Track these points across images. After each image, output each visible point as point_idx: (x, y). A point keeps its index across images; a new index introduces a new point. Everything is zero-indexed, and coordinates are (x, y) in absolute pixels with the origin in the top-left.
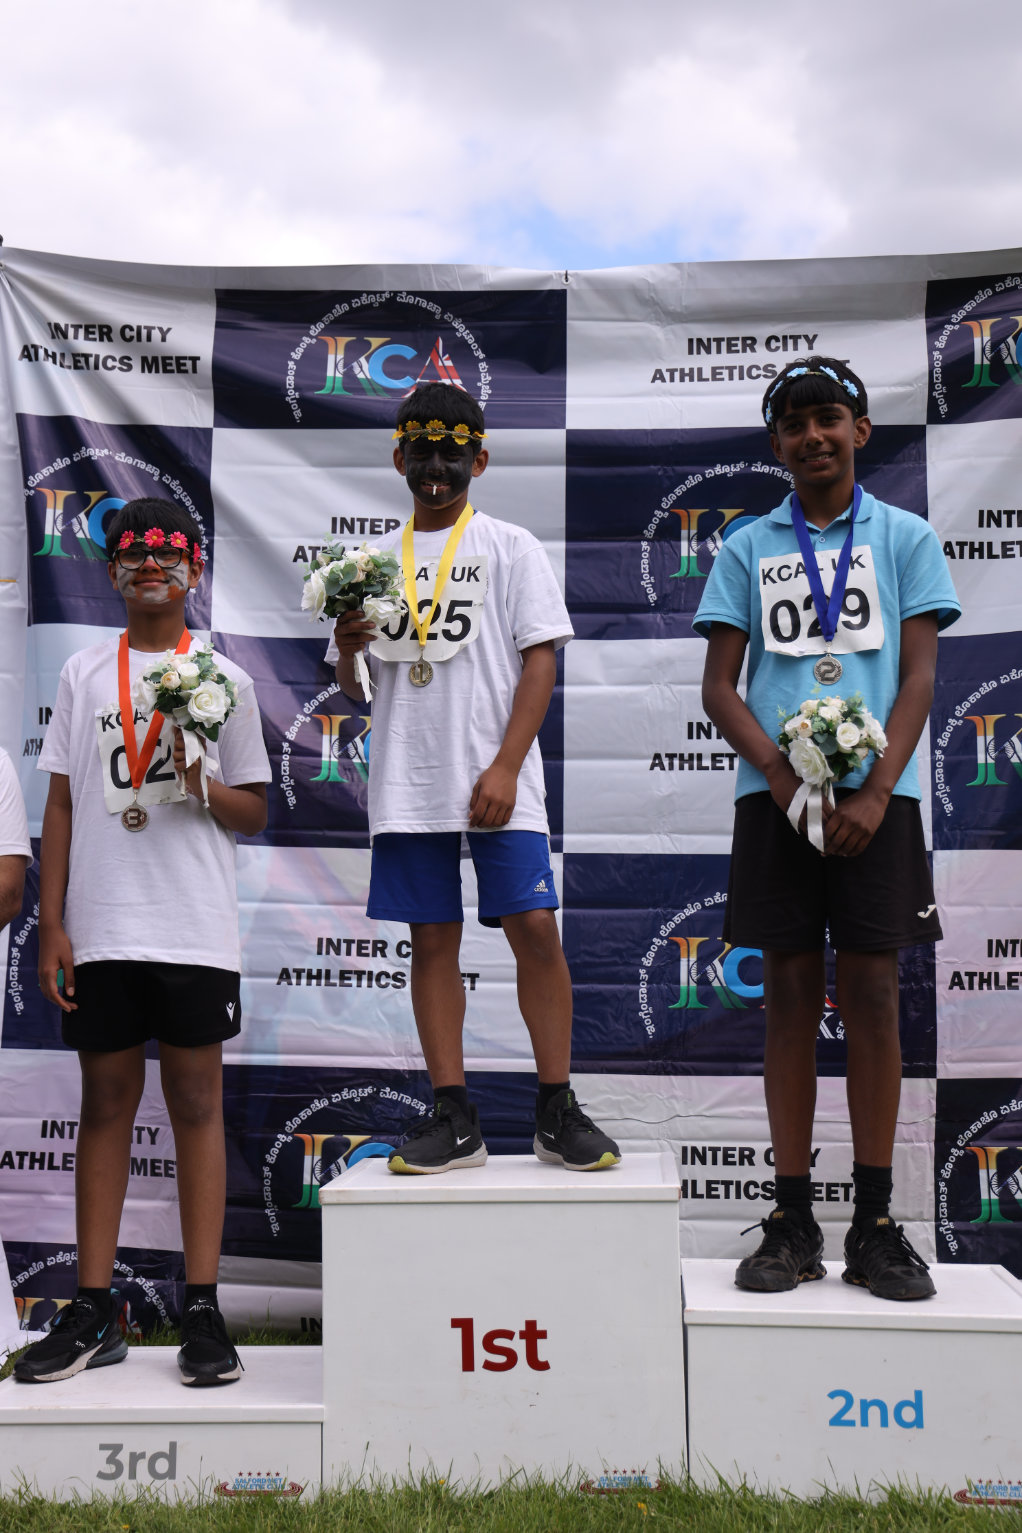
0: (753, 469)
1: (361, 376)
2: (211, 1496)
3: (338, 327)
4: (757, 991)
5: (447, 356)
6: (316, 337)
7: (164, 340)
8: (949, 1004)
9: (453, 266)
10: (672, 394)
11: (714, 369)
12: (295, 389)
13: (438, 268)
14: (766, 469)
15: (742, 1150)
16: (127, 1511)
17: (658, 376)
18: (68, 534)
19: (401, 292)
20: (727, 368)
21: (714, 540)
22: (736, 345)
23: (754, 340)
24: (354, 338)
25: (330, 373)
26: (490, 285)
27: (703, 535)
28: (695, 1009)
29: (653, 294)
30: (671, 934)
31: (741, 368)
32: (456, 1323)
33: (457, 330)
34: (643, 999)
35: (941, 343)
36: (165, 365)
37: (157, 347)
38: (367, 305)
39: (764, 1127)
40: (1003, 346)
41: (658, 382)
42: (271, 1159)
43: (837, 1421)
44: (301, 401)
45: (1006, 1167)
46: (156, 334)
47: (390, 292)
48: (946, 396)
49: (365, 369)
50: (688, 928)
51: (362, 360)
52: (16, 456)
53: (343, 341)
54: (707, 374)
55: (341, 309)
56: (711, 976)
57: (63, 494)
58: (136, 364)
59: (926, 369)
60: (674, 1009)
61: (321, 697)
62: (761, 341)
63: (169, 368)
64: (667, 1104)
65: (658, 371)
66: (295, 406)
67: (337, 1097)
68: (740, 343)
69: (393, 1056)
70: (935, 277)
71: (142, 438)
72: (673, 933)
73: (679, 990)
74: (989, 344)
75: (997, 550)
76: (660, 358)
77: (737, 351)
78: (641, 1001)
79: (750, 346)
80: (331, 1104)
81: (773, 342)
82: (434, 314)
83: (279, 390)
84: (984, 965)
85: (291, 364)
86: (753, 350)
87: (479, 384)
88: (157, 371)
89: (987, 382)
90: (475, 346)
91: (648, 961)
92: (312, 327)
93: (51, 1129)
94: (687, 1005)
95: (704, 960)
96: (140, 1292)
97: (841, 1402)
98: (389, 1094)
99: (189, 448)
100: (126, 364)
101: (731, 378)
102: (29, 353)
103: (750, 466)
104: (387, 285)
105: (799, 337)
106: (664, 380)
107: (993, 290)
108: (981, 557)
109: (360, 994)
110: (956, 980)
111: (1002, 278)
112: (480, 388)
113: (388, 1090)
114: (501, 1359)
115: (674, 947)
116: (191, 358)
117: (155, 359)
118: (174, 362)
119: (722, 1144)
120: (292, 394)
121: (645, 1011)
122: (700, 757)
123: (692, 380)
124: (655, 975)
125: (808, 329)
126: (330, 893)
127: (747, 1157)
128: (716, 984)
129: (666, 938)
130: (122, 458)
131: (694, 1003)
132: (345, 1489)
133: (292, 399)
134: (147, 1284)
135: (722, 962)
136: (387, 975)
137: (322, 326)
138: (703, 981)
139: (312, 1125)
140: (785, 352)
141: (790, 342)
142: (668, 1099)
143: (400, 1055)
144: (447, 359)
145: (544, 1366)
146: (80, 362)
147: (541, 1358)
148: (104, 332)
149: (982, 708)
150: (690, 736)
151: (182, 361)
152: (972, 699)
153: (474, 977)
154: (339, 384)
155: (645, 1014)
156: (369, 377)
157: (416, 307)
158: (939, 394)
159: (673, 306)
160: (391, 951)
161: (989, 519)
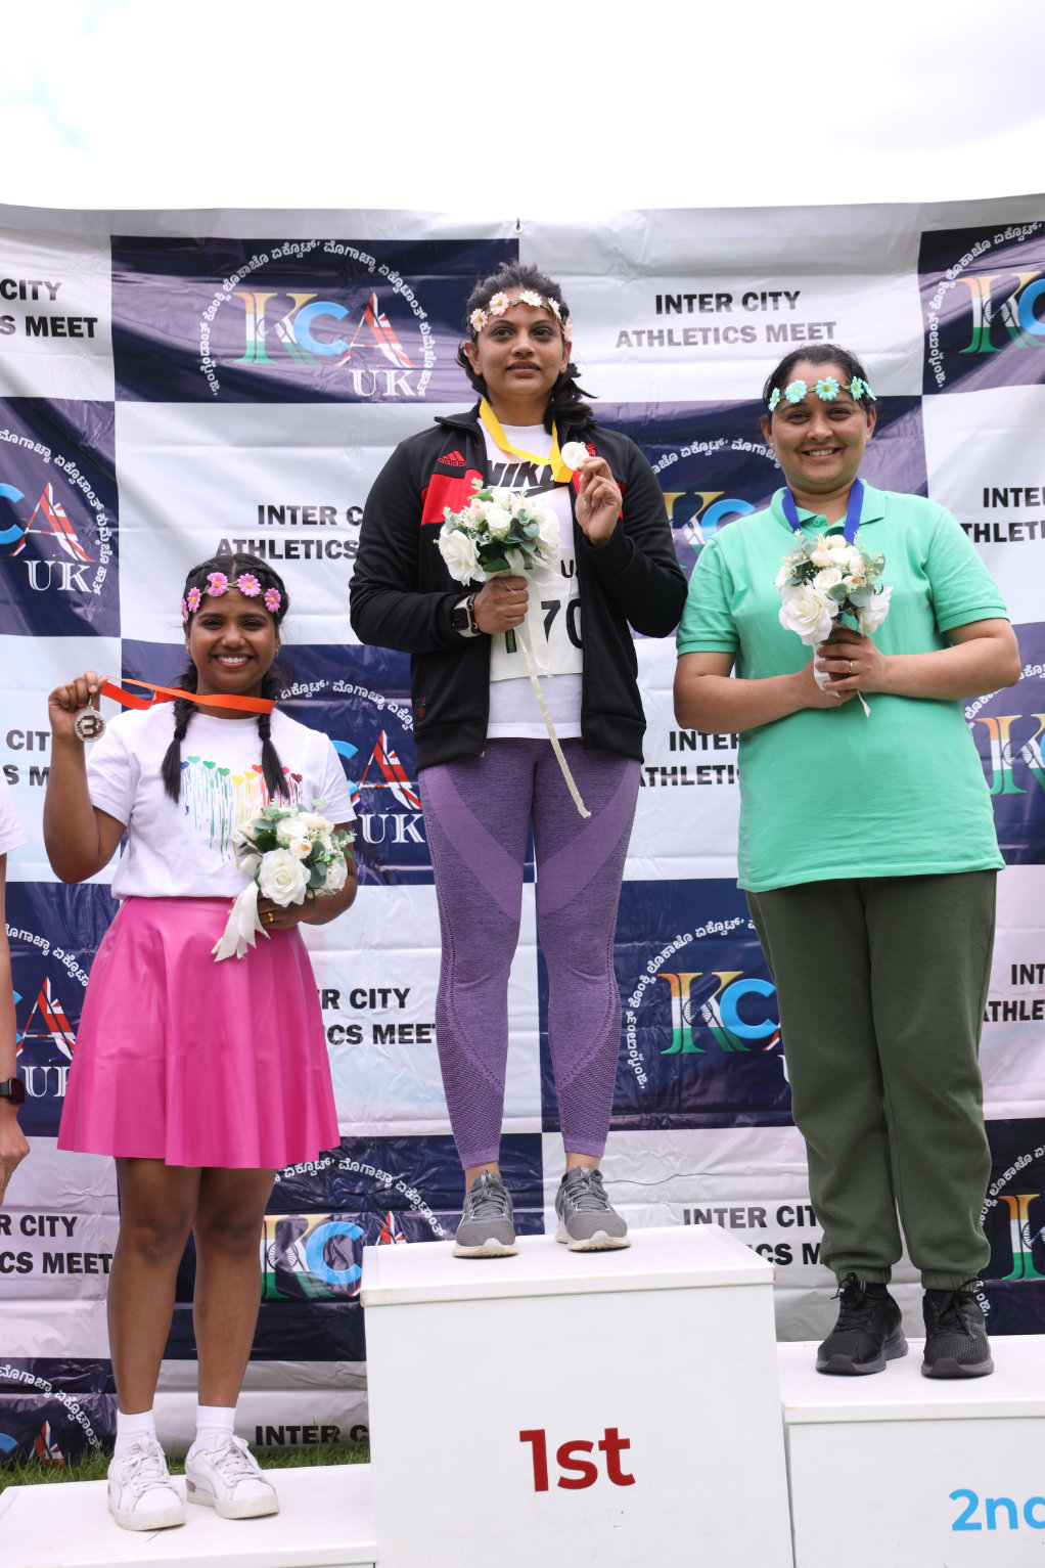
0: (734, 447)
1: (285, 340)
3: (255, 280)
5: (383, 315)
6: (230, 293)
7: (53, 298)
9: (387, 211)
10: (641, 361)
11: (686, 331)
12: (211, 356)
14: (748, 447)
15: (751, 1211)
17: (624, 339)
19: (329, 241)
20: (701, 330)
21: (691, 526)
22: (709, 303)
23: (729, 298)
24: (275, 294)
25: (250, 336)
26: (431, 234)
27: (680, 521)
28: (690, 1054)
29: (617, 245)
30: (660, 970)
31: (716, 330)
32: (523, 1435)
33: (394, 285)
34: (631, 1045)
35: (937, 304)
36: (55, 327)
37: (44, 308)
38: (290, 255)
40: (1004, 306)
41: (624, 346)
43: (961, 1524)
44: (220, 372)
45: (1039, 1219)
46: (43, 291)
47: (317, 241)
48: (943, 363)
49: (289, 332)
51: (286, 320)
53: (263, 298)
54: (678, 337)
55: (259, 261)
56: (707, 1016)
58: (20, 325)
59: (921, 333)
60: (668, 1055)
62: (738, 298)
63: (59, 330)
64: (665, 1163)
65: (624, 334)
66: (211, 376)
67: (290, 1172)
68: (713, 300)
69: (353, 1122)
70: (930, 227)
72: (662, 969)
73: (671, 1034)
74: (989, 305)
75: (1004, 532)
76: (625, 318)
77: (712, 310)
78: (629, 1047)
79: (724, 303)
80: (283, 1180)
81: (751, 299)
82: (368, 266)
83: (191, 359)
84: (1008, 993)
85: (204, 327)
86: (729, 310)
87: (421, 350)
88: (45, 334)
89: (986, 347)
90: (414, 304)
91: (635, 1002)
92: (226, 280)
94: (681, 1049)
95: (699, 998)
96: (61, 1410)
97: (964, 1502)
98: (349, 1165)
99: (83, 426)
100: (8, 325)
101: (705, 341)
103: (730, 443)
104: (312, 233)
105: (779, 294)
106: (630, 345)
107: (992, 241)
108: (987, 540)
111: (1002, 229)
112: (423, 353)
113: (348, 1160)
114: (579, 1475)
115: (663, 985)
116: (86, 320)
117: (43, 320)
118: (66, 324)
119: (729, 1205)
120: (207, 365)
121: (635, 1059)
122: (684, 770)
123: (662, 344)
124: (643, 1017)
125: (788, 285)
127: (757, 1217)
128: (712, 1025)
129: (655, 975)
130: (6, 436)
131: (689, 1046)
133: (208, 369)
134: (69, 1400)
135: (718, 999)
136: (341, 1029)
137: (237, 279)
138: (699, 1023)
140: (764, 312)
141: (770, 300)
142: (664, 1156)
143: (360, 1120)
144: (383, 319)
145: (628, 1480)
147: (625, 1470)
149: (994, 708)
150: (673, 748)
151: (75, 323)
154: (261, 352)
155: (636, 1062)
156: (295, 341)
157: (347, 258)
158: (936, 361)
159: (640, 259)
160: (344, 1001)
161: (995, 497)
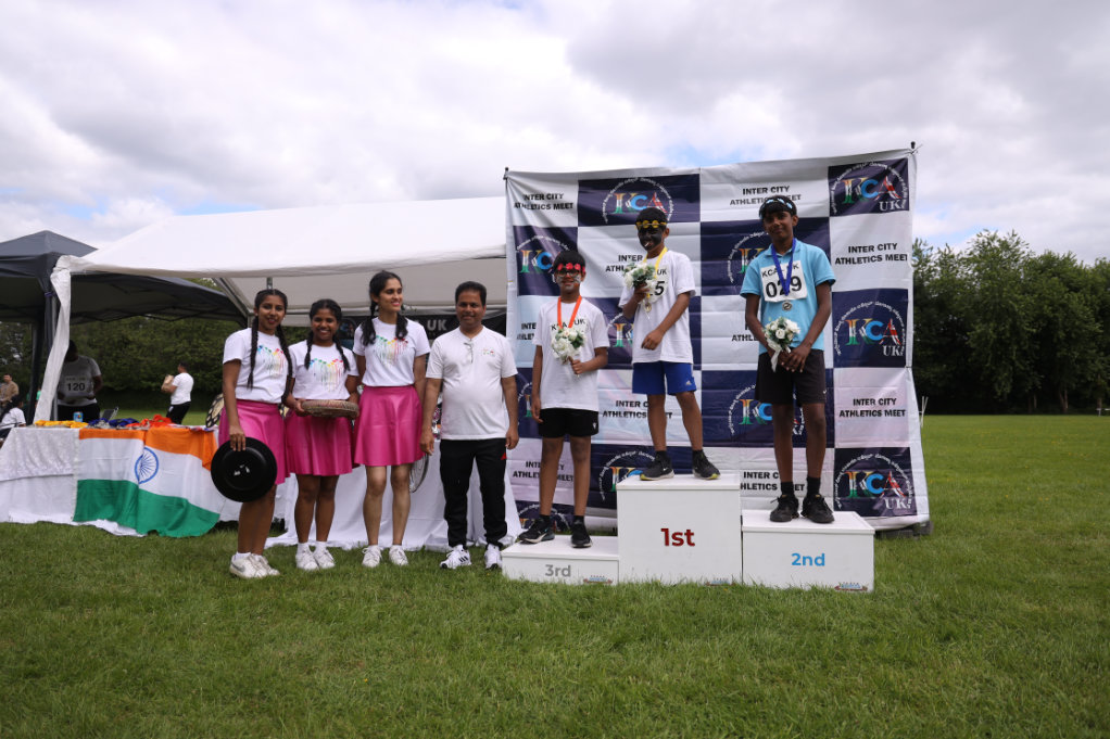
2: (582, 582)
3: (620, 190)
4: (770, 418)
5: (658, 199)
6: (612, 194)
7: (561, 198)
8: (839, 422)
10: (737, 209)
11: (752, 199)
12: (606, 212)
13: (654, 169)
15: (765, 473)
16: (555, 586)
17: (733, 202)
18: (530, 265)
19: (641, 178)
20: (757, 199)
21: (752, 259)
22: (760, 191)
23: (767, 189)
24: (625, 194)
25: (617, 206)
26: (672, 174)
27: (750, 258)
29: (730, 174)
30: (740, 398)
32: (663, 530)
35: (834, 188)
36: (561, 206)
37: (559, 201)
38: (630, 182)
39: (775, 465)
40: (856, 189)
41: (732, 204)
42: (602, 474)
43: (794, 563)
44: (607, 216)
45: (860, 477)
46: (558, 196)
47: (637, 178)
48: (837, 208)
49: (629, 204)
50: (746, 396)
51: (629, 201)
52: (513, 240)
53: (622, 195)
54: (750, 201)
55: (621, 184)
56: (754, 413)
57: (528, 252)
58: (552, 206)
59: (828, 197)
60: (741, 425)
61: (616, 317)
62: (769, 189)
63: (563, 207)
64: (738, 457)
66: (606, 218)
67: (624, 454)
68: (762, 190)
69: (643, 441)
70: (830, 165)
71: (554, 232)
73: (742, 418)
74: (851, 188)
75: (855, 261)
76: (732, 195)
77: (761, 193)
78: (729, 421)
79: (765, 191)
80: (622, 456)
81: (773, 189)
82: (653, 184)
83: (601, 213)
84: (852, 408)
85: (604, 204)
87: (669, 208)
88: (559, 208)
90: (668, 195)
91: (732, 408)
92: (611, 191)
93: (529, 464)
94: (745, 423)
95: (752, 407)
96: (559, 518)
97: (796, 557)
99: (570, 234)
100: (548, 207)
102: (517, 205)
104: (637, 175)
105: (783, 187)
106: (734, 204)
107: (852, 169)
108: (850, 263)
109: (631, 420)
110: (842, 414)
111: (854, 165)
113: (641, 452)
114: (678, 542)
115: (741, 403)
116: (570, 204)
117: (558, 204)
118: (564, 205)
119: (758, 471)
120: (604, 214)
121: (731, 425)
123: (744, 203)
124: (734, 412)
125: (786, 184)
126: (620, 385)
127: (767, 475)
128: (756, 415)
129: (738, 400)
130: (548, 239)
131: (748, 423)
132: (626, 582)
133: (604, 216)
134: (562, 515)
135: (758, 408)
136: (640, 412)
137: (614, 191)
138: (751, 415)
139: (616, 464)
141: (779, 189)
142: (739, 455)
143: (645, 440)
145: (693, 545)
146: (533, 207)
147: (692, 541)
148: (541, 197)
149: (850, 317)
151: (567, 205)
152: (848, 314)
153: (670, 414)
154: (621, 210)
156: (631, 206)
157: (647, 182)
158: (834, 206)
159: (737, 178)
160: (641, 405)
161: (853, 249)
